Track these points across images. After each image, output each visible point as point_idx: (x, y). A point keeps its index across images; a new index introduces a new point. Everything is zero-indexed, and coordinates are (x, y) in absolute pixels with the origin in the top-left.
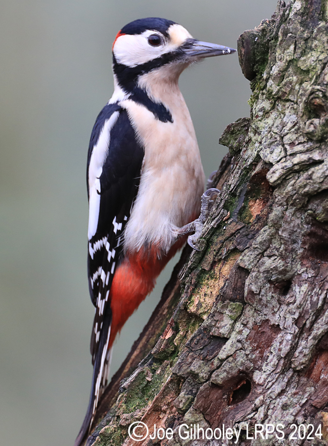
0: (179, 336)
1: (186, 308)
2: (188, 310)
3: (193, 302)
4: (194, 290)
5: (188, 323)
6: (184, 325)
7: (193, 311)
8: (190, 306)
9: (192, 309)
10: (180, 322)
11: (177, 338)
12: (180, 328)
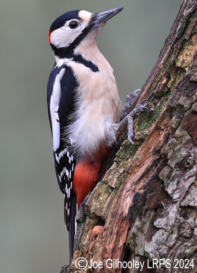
0: (171, 82)
1: (175, 64)
2: (176, 65)
3: (179, 60)
4: (179, 52)
5: (176, 73)
6: (174, 74)
7: (179, 65)
8: (177, 62)
9: (179, 64)
10: (171, 73)
11: (169, 83)
12: (171, 76)
